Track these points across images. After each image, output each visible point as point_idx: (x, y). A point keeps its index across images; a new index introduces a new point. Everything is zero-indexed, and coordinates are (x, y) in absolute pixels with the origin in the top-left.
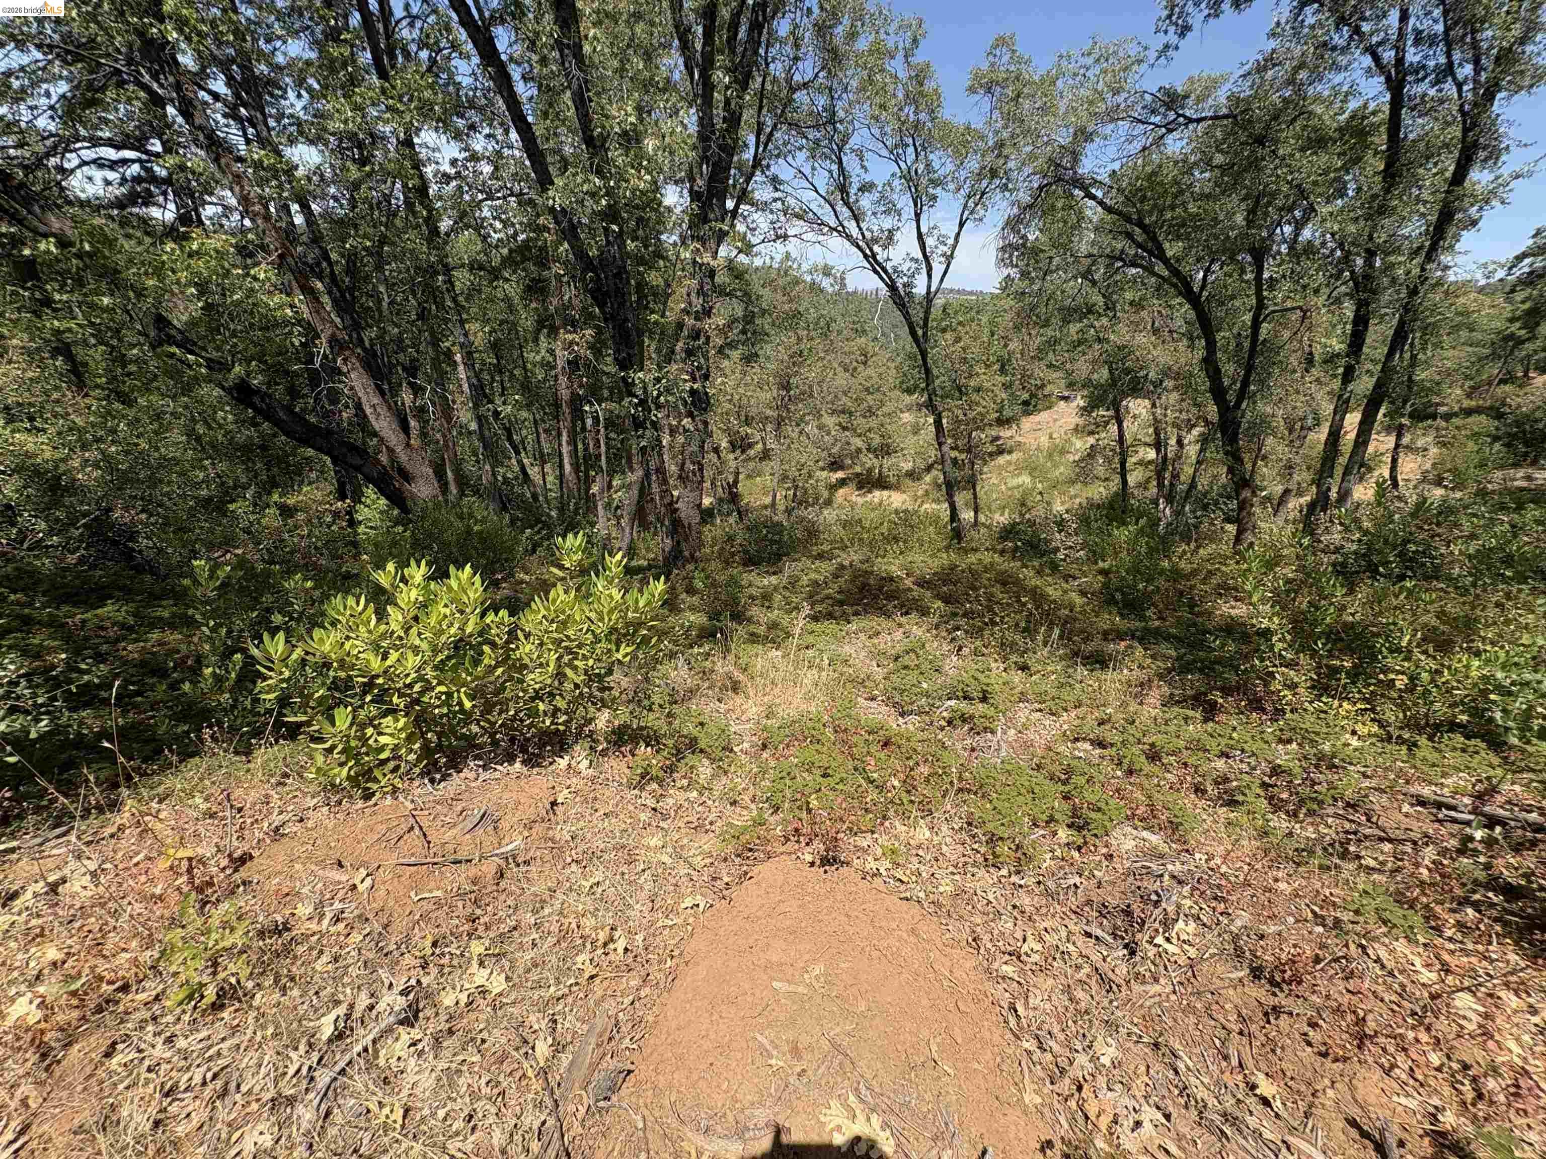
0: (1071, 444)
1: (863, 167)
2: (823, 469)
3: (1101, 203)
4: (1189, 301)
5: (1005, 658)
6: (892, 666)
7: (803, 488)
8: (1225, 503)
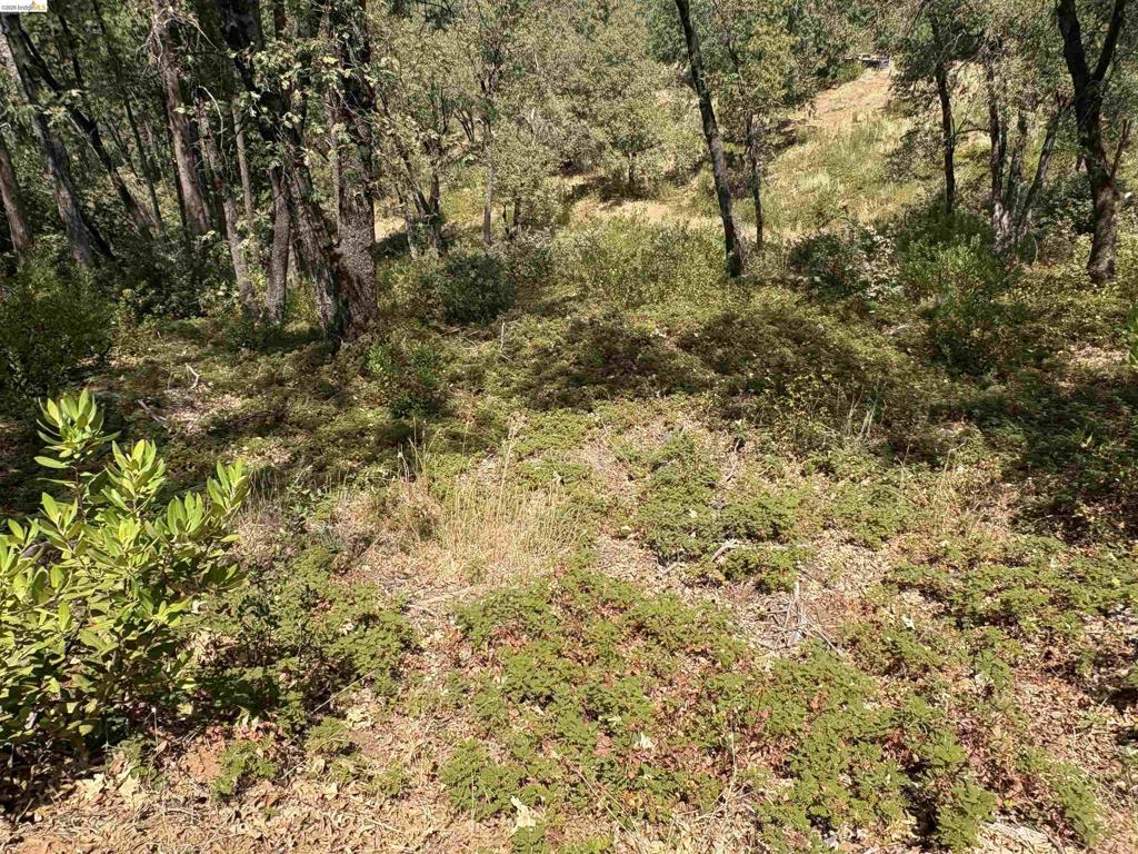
0: (882, 128)
2: (554, 174)
5: (801, 455)
6: (648, 477)
7: (528, 202)
8: (1075, 205)
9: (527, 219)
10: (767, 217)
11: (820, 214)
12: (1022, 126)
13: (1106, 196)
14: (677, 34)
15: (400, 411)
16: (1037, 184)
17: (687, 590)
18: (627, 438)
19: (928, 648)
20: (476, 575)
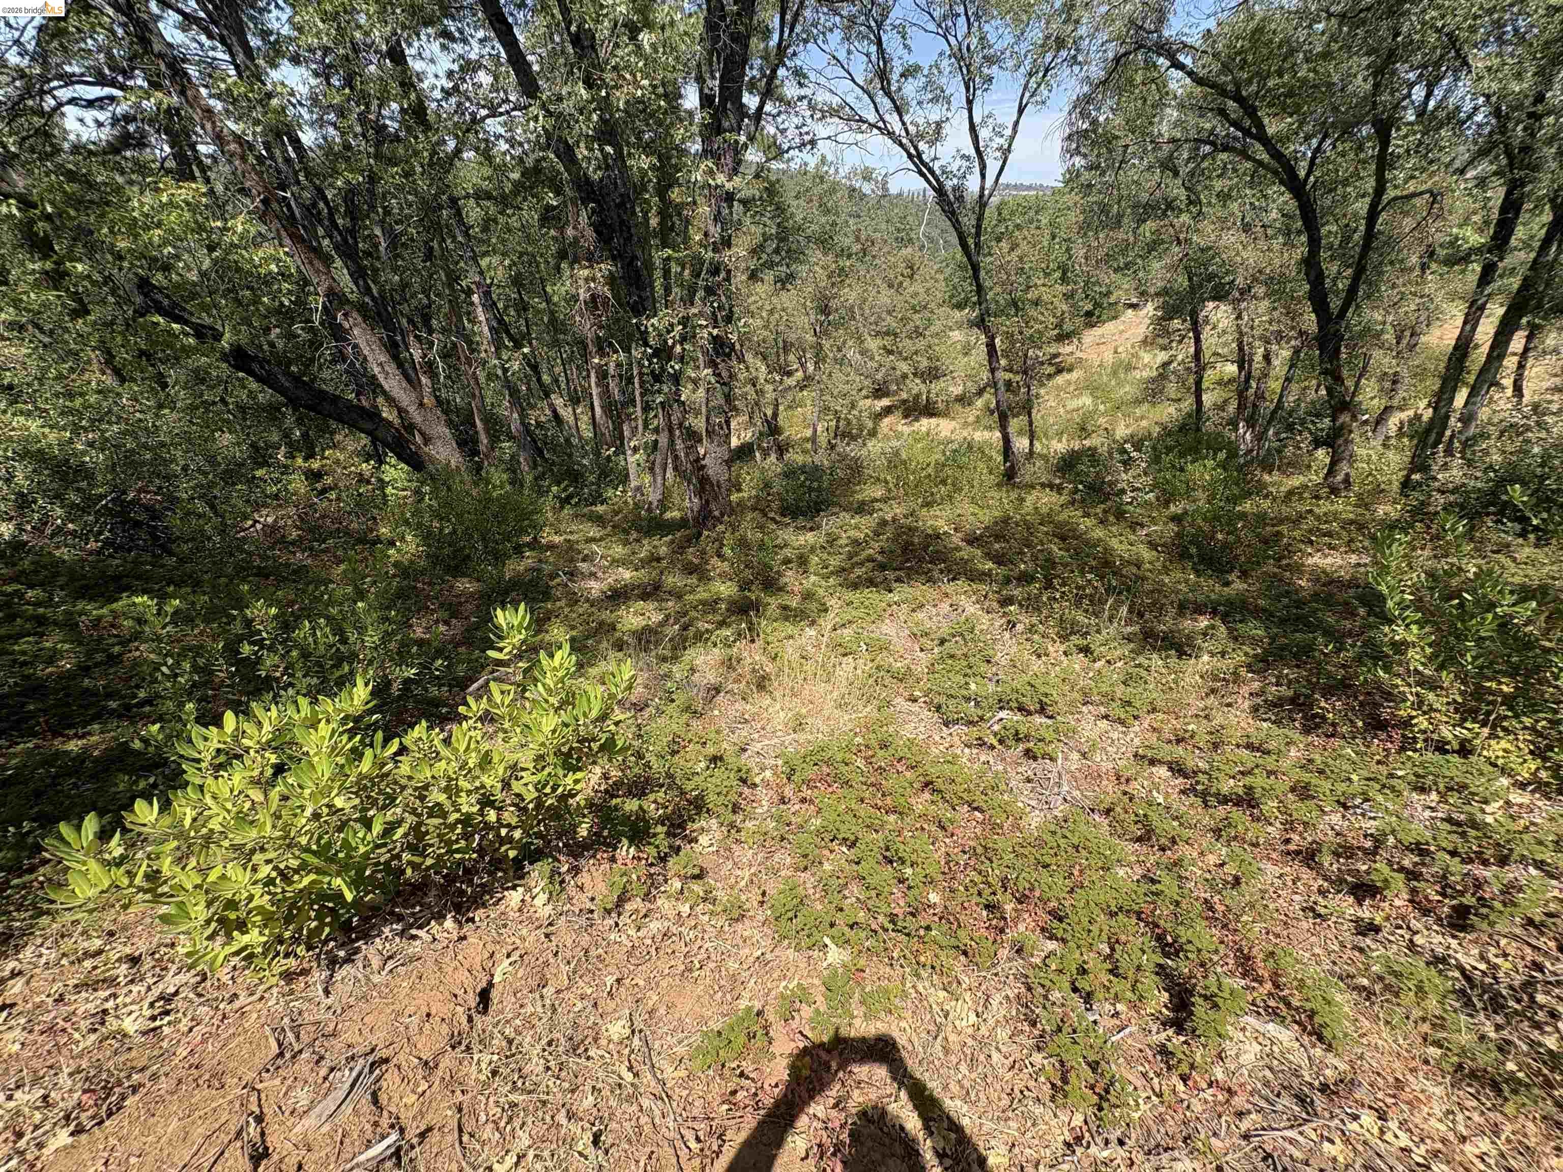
0: (1139, 358)
1: (906, 46)
2: (867, 397)
3: (1190, 74)
4: (1291, 189)
5: (1064, 638)
6: (936, 650)
7: (846, 419)
8: (1313, 422)
9: (845, 433)
10: (1039, 432)
11: (1083, 429)
12: (1267, 358)
13: (1345, 418)
14: (969, 286)
15: (745, 586)
16: (1279, 405)
17: (967, 750)
18: (920, 615)
19: (1175, 823)
20: (799, 726)
